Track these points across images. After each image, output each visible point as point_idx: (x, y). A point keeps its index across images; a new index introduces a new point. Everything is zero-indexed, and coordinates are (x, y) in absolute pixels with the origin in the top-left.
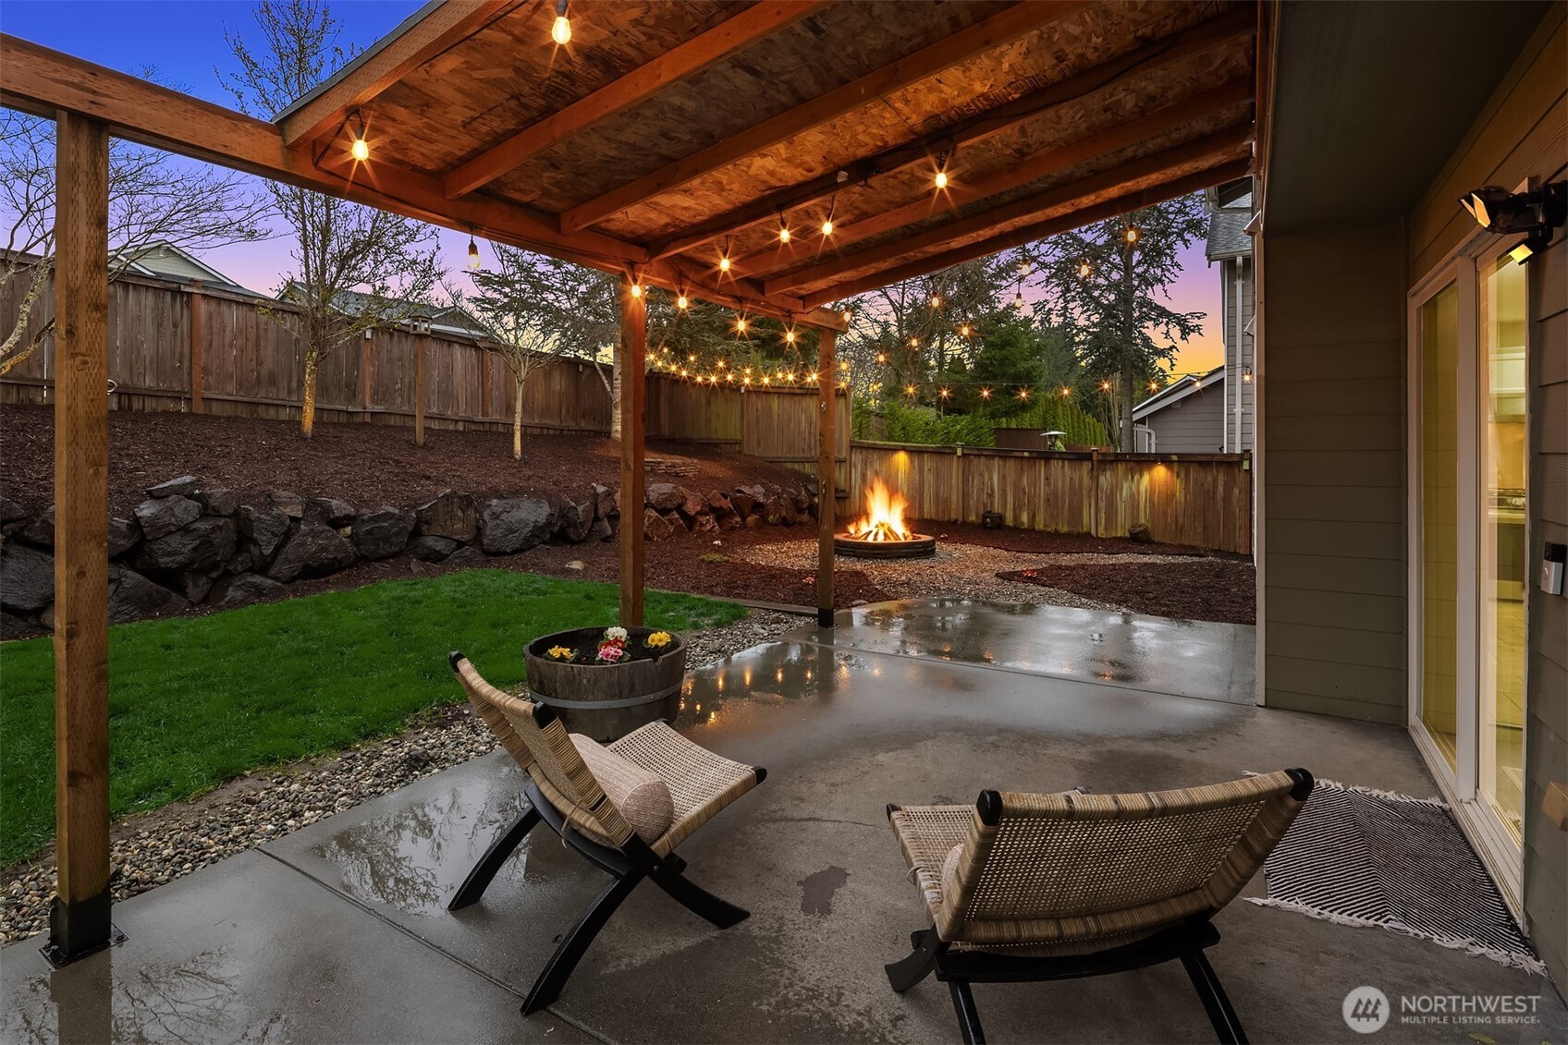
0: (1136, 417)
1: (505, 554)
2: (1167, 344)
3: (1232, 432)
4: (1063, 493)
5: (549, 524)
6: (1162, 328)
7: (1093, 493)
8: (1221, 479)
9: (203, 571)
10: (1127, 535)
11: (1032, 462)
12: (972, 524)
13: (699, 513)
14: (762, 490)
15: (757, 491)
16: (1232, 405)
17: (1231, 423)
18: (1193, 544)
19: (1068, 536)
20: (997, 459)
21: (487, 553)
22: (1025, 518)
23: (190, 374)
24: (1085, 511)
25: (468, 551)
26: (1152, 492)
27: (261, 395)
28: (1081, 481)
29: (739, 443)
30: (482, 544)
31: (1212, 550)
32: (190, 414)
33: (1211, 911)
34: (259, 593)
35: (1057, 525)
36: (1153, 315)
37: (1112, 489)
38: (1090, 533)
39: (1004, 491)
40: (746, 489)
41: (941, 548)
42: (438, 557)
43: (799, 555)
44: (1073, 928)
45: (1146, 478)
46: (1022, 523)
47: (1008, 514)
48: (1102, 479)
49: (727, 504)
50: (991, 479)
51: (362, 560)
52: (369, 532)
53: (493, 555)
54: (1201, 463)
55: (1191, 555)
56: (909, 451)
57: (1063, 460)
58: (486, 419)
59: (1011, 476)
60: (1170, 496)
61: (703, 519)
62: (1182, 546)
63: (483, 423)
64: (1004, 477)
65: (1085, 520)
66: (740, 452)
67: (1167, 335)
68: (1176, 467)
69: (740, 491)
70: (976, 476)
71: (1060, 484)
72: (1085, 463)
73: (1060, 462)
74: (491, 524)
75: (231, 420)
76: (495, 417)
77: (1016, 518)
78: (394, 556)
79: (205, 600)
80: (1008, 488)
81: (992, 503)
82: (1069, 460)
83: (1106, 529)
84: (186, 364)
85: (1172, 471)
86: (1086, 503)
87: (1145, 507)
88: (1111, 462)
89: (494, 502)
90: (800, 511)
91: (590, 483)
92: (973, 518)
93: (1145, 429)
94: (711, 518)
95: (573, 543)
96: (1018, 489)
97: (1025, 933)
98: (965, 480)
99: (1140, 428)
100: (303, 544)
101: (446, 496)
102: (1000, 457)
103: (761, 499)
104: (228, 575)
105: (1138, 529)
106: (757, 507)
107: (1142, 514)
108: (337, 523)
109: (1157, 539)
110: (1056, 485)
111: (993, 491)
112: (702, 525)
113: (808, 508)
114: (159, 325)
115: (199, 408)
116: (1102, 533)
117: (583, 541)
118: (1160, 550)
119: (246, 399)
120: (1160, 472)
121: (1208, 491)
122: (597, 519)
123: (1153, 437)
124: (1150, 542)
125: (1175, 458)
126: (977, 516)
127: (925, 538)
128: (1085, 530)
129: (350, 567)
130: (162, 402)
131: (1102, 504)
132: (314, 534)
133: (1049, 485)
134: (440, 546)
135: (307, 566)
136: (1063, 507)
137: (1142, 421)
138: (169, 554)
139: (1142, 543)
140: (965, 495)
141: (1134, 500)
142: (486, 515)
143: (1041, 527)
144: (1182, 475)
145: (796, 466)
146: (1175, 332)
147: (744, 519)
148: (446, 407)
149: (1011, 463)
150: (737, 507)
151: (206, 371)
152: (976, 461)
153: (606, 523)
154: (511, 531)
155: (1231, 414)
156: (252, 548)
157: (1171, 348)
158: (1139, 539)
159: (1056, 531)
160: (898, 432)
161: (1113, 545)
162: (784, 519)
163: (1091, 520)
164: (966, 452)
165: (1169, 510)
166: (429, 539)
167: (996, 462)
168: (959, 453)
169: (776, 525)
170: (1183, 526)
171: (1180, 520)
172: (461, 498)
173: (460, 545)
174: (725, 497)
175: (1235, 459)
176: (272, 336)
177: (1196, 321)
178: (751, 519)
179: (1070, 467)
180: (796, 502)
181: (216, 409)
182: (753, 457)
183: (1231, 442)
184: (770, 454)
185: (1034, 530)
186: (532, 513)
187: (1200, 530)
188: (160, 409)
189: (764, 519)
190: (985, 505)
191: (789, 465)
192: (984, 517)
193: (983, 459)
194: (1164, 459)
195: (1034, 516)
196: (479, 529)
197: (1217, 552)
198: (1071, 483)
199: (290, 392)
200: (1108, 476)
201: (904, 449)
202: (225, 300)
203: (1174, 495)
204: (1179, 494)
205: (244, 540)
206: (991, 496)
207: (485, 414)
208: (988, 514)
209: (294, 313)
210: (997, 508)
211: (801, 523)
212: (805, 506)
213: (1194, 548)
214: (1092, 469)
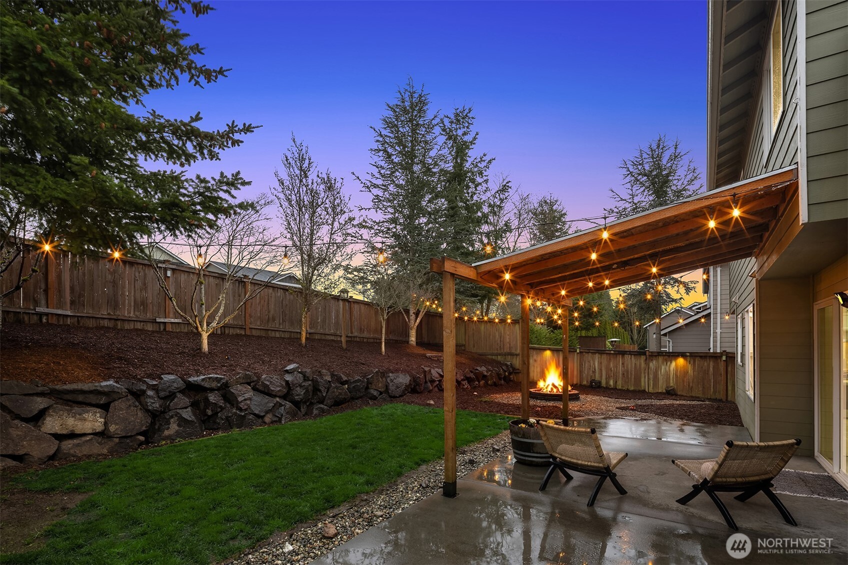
0: (662, 333)
1: (397, 397)
2: (678, 296)
3: (715, 341)
4: (631, 371)
5: (410, 384)
6: (676, 288)
7: (647, 371)
8: (711, 364)
9: (305, 403)
10: (664, 391)
11: (615, 356)
12: (585, 386)
13: (462, 380)
14: (485, 369)
15: (482, 369)
16: (715, 328)
17: (715, 337)
18: (697, 396)
19: (634, 391)
20: (597, 354)
21: (391, 397)
22: (611, 383)
23: (245, 317)
24: (643, 380)
25: (384, 395)
26: (677, 370)
27: (270, 326)
28: (640, 365)
29: (464, 346)
30: (389, 393)
31: (707, 399)
32: (245, 335)
33: (772, 478)
34: (322, 411)
35: (628, 386)
36: (672, 282)
37: (656, 369)
38: (645, 390)
39: (601, 370)
40: (479, 368)
41: (582, 397)
42: (374, 398)
43: (516, 398)
44: (739, 480)
45: (673, 364)
46: (610, 385)
47: (603, 381)
48: (651, 364)
49: (472, 375)
50: (594, 364)
51: (353, 399)
52: (354, 387)
53: (393, 398)
54: (701, 357)
55: (698, 401)
56: (552, 350)
57: (631, 355)
58: (353, 335)
59: (605, 362)
60: (686, 373)
61: (464, 383)
62: (692, 397)
63: (351, 337)
64: (601, 363)
65: (643, 384)
66: (464, 350)
67: (678, 292)
68: (688, 359)
69: (477, 370)
70: (587, 362)
71: (629, 366)
72: (642, 356)
73: (630, 356)
74: (391, 384)
75: (259, 337)
76: (356, 334)
77: (607, 383)
78: (361, 397)
79: (306, 414)
80: (603, 368)
81: (595, 375)
82: (634, 355)
83: (653, 388)
84: (243, 313)
85: (687, 361)
86: (643, 375)
87: (673, 378)
88: (656, 356)
89: (391, 374)
90: (500, 379)
91: (420, 366)
92: (585, 383)
93: (667, 338)
94: (466, 382)
95: (418, 393)
96: (608, 369)
97: (728, 480)
98: (581, 365)
99: (663, 338)
100: (334, 392)
101: (376, 372)
102: (599, 353)
103: (485, 373)
104: (312, 404)
105: (670, 389)
106: (484, 377)
107: (671, 381)
108: (343, 383)
109: (679, 393)
110: (627, 365)
111: (595, 369)
112: (464, 385)
113: (504, 378)
114: (234, 296)
115: (248, 333)
116: (651, 390)
117: (421, 392)
118: (683, 398)
119: (264, 328)
120: (681, 361)
121: (705, 370)
122: (426, 382)
123: (671, 343)
124: (676, 395)
125: (688, 354)
126: (587, 381)
127: (576, 392)
128: (642, 389)
129: (348, 401)
130: (236, 329)
131: (651, 376)
132: (337, 388)
133: (624, 367)
134: (375, 393)
135: (336, 401)
136: (631, 379)
137: (665, 335)
138: (297, 395)
139: (673, 395)
140: (581, 372)
141: (667, 374)
142: (388, 380)
143: (620, 387)
144: (692, 362)
145: (494, 357)
146: (682, 290)
147: (479, 382)
148: (337, 330)
149: (604, 356)
150: (477, 377)
151: (251, 316)
152: (586, 355)
153: (429, 384)
154: (398, 387)
155: (715, 333)
156: (319, 393)
157: (681, 299)
158: (670, 393)
159: (628, 389)
160: (534, 340)
161: (659, 395)
162: (495, 382)
163: (645, 384)
164: (581, 350)
165: (685, 379)
166: (372, 390)
167: (597, 356)
168: (578, 351)
169: (491, 385)
170: (692, 387)
171: (691, 385)
172: (381, 373)
173: (381, 393)
174: (472, 372)
175: (719, 355)
176: (273, 299)
177: (693, 285)
178: (482, 382)
179: (635, 358)
180: (498, 375)
181: (254, 333)
182: (471, 352)
183: (715, 346)
184: (480, 351)
185: (616, 389)
186: (403, 379)
187: (701, 389)
188: (234, 333)
189: (487, 382)
190: (591, 377)
191: (490, 357)
192: (591, 382)
193: (590, 354)
194: (683, 355)
195: (616, 382)
196: (387, 386)
197: (710, 400)
198: (635, 366)
199: (280, 324)
200: (654, 363)
201: (549, 349)
202: (257, 284)
203: (688, 372)
204: (690, 371)
205: (316, 390)
206: (594, 372)
207: (352, 333)
208: (593, 381)
209: (281, 289)
210: (597, 378)
211: (501, 385)
212: (503, 376)
213: (698, 397)
214: (646, 359)
